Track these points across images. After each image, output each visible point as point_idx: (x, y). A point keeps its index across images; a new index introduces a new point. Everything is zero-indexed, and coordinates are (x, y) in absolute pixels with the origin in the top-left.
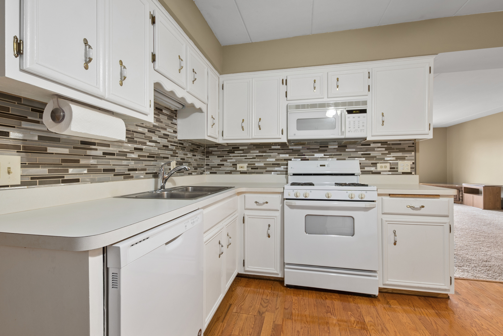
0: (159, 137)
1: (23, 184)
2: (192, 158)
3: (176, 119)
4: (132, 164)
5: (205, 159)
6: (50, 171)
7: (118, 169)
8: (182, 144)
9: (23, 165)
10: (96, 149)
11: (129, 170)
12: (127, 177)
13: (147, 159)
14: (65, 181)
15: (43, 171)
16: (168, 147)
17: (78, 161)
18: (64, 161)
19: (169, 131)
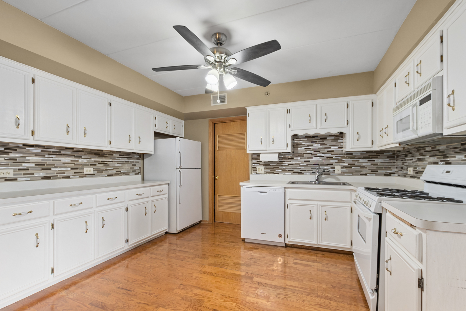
0: (323, 153)
1: (264, 173)
2: (367, 163)
3: (343, 139)
4: (303, 168)
5: (395, 163)
6: (270, 171)
7: (295, 170)
8: (352, 154)
9: (264, 169)
10: (285, 163)
11: (301, 171)
12: (299, 173)
13: (313, 165)
14: (274, 174)
15: (269, 170)
16: (332, 158)
17: (278, 167)
18: (274, 167)
19: (335, 148)
